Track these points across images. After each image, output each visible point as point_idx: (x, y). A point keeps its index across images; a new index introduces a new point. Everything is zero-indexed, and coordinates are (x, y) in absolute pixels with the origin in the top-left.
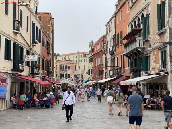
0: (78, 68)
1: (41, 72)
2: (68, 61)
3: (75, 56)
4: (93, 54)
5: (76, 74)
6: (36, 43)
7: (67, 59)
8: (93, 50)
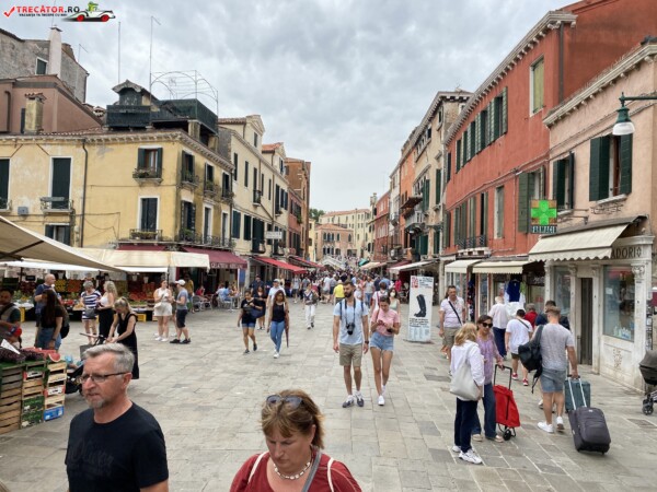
0: (354, 238)
1: (287, 250)
2: (338, 225)
3: (350, 216)
4: (375, 217)
5: (349, 248)
6: (280, 213)
7: (336, 222)
8: (375, 211)
